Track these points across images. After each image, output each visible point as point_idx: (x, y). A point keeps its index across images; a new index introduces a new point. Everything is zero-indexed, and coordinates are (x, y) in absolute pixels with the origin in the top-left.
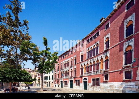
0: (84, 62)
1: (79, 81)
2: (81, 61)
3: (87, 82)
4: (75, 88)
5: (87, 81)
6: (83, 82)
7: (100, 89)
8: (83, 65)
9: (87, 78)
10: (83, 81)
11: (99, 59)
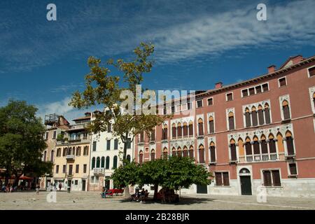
0: (239, 133)
1: (226, 174)
2: (228, 130)
3: (249, 177)
4: (217, 194)
5: (251, 174)
6: (238, 178)
7: (282, 193)
8: (236, 139)
9: (249, 167)
10: (238, 175)
11: (275, 133)
